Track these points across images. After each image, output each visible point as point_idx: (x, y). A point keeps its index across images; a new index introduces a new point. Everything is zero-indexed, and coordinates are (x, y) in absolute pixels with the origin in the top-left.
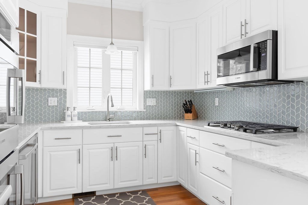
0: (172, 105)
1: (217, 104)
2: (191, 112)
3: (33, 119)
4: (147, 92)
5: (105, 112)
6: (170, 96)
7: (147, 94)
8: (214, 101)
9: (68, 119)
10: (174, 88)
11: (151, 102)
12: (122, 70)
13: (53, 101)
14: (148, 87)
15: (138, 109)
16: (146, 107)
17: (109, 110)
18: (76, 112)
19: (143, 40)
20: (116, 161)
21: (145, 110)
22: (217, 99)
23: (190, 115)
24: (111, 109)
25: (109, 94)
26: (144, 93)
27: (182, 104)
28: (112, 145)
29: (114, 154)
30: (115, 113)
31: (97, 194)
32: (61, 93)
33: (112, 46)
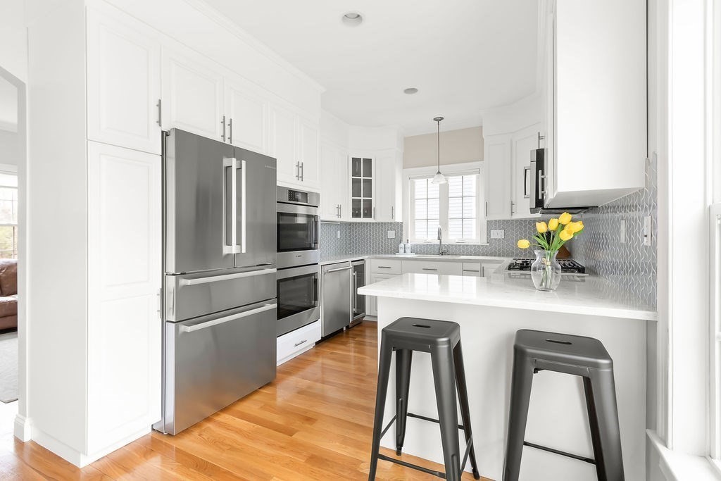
3: (376, 251)
4: (490, 222)
7: (492, 225)
9: (401, 251)
10: (515, 217)
11: (498, 234)
13: (391, 234)
15: (480, 243)
16: (489, 240)
17: (442, 244)
18: (409, 245)
19: (483, 159)
21: (488, 244)
26: (488, 224)
32: (398, 227)
33: (439, 175)
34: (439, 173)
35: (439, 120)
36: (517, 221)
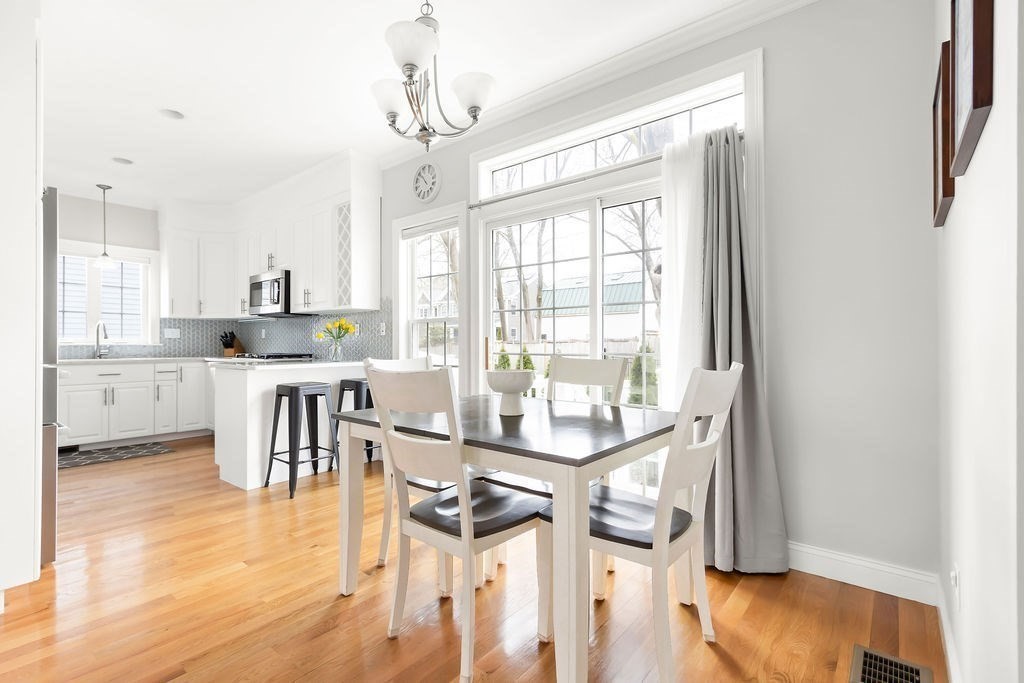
0: (207, 338)
1: (263, 337)
2: (232, 347)
4: (165, 319)
5: (93, 347)
6: (202, 326)
7: (165, 323)
8: (260, 333)
10: (204, 316)
11: (173, 333)
12: (122, 288)
14: (166, 314)
15: (150, 343)
16: (163, 340)
17: (100, 344)
19: (158, 249)
20: (111, 406)
21: (162, 344)
22: (264, 331)
23: (231, 350)
24: (103, 342)
25: (101, 322)
26: (160, 321)
27: (219, 338)
28: (106, 386)
29: (109, 397)
30: (110, 348)
31: (81, 449)
33: (106, 257)
34: (105, 254)
35: (105, 188)
36: (202, 321)
